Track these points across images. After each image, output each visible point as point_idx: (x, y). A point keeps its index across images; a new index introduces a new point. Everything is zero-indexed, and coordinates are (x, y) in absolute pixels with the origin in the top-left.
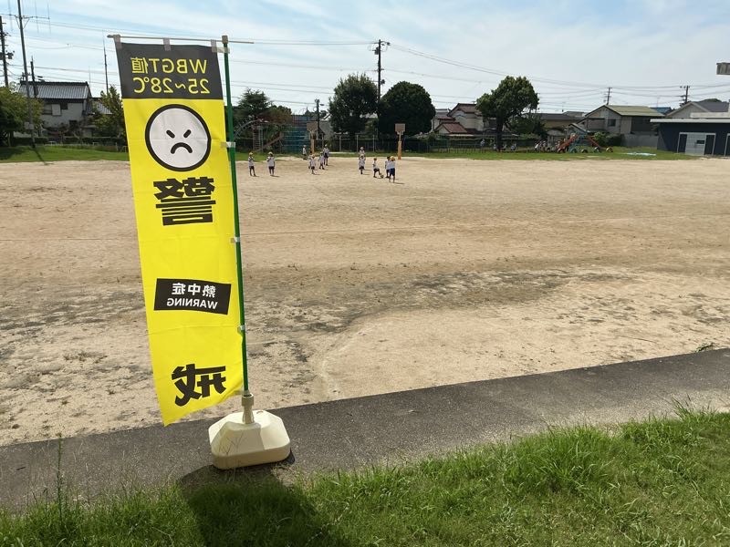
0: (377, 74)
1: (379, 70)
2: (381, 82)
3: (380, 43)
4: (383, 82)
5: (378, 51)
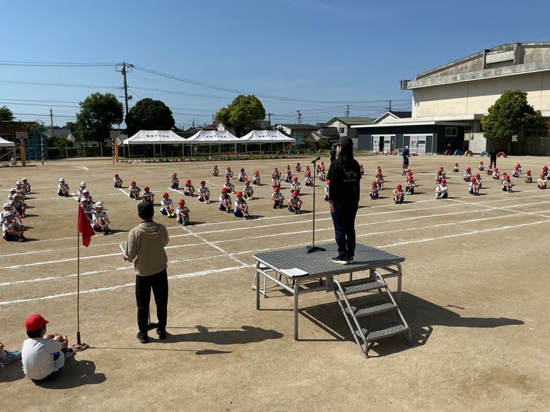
0: (124, 91)
1: (126, 87)
2: (128, 98)
3: (124, 65)
4: (131, 97)
5: (124, 72)
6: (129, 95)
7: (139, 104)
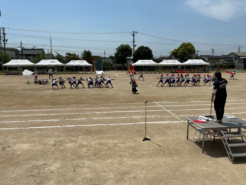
3: (134, 32)
6: (135, 45)
7: (139, 48)
